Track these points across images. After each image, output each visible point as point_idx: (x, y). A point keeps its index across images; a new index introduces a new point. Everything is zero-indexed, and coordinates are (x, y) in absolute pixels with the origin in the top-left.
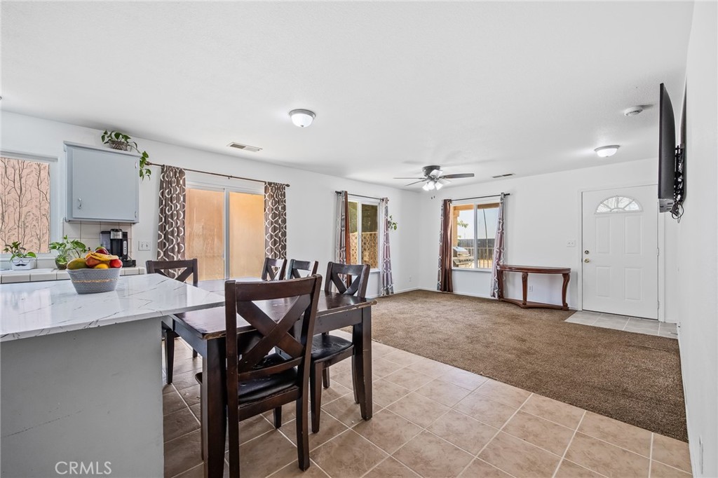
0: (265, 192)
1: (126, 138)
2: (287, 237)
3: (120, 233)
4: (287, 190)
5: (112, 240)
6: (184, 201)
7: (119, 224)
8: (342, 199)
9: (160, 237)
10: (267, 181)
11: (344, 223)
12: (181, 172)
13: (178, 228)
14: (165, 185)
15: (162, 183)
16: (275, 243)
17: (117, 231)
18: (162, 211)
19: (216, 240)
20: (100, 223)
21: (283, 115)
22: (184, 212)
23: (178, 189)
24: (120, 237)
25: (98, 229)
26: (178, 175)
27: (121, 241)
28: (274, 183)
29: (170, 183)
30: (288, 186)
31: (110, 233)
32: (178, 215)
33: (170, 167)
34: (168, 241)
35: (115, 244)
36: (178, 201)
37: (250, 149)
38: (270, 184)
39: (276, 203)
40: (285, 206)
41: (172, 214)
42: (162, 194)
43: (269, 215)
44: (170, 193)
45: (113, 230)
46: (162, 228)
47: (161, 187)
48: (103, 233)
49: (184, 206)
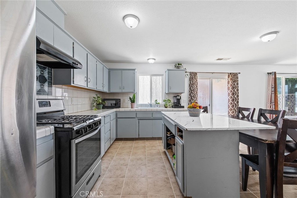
0: (228, 78)
1: (181, 64)
2: (239, 97)
3: (179, 97)
4: (239, 75)
5: (177, 99)
6: (197, 84)
7: (178, 94)
8: (272, 76)
9: (189, 98)
10: (229, 72)
11: (273, 89)
12: (196, 74)
13: (195, 94)
14: (191, 79)
15: (190, 78)
16: (233, 100)
17: (179, 96)
18: (190, 89)
19: (207, 99)
20: (173, 94)
21: (257, 39)
22: (197, 89)
23: (195, 80)
24: (179, 98)
25: (173, 95)
26: (195, 75)
27: (179, 99)
28: (233, 73)
29: (193, 78)
30: (239, 73)
31: (176, 96)
32: (195, 90)
33: (193, 72)
34: (192, 99)
35: (178, 100)
36: (195, 85)
37: (226, 59)
38: (231, 73)
39: (233, 81)
40: (238, 83)
41: (193, 89)
42: (190, 82)
43: (230, 87)
44: (192, 82)
45: (177, 96)
46: (190, 95)
47: (190, 80)
48: (175, 96)
49: (197, 86)
